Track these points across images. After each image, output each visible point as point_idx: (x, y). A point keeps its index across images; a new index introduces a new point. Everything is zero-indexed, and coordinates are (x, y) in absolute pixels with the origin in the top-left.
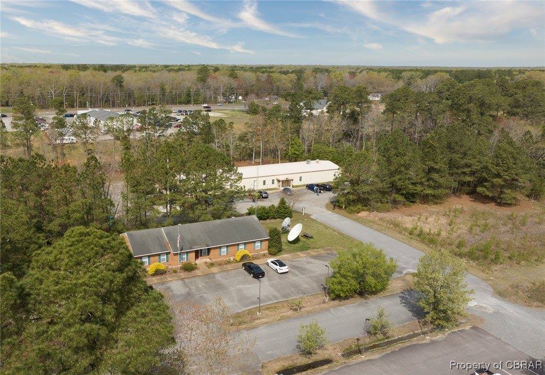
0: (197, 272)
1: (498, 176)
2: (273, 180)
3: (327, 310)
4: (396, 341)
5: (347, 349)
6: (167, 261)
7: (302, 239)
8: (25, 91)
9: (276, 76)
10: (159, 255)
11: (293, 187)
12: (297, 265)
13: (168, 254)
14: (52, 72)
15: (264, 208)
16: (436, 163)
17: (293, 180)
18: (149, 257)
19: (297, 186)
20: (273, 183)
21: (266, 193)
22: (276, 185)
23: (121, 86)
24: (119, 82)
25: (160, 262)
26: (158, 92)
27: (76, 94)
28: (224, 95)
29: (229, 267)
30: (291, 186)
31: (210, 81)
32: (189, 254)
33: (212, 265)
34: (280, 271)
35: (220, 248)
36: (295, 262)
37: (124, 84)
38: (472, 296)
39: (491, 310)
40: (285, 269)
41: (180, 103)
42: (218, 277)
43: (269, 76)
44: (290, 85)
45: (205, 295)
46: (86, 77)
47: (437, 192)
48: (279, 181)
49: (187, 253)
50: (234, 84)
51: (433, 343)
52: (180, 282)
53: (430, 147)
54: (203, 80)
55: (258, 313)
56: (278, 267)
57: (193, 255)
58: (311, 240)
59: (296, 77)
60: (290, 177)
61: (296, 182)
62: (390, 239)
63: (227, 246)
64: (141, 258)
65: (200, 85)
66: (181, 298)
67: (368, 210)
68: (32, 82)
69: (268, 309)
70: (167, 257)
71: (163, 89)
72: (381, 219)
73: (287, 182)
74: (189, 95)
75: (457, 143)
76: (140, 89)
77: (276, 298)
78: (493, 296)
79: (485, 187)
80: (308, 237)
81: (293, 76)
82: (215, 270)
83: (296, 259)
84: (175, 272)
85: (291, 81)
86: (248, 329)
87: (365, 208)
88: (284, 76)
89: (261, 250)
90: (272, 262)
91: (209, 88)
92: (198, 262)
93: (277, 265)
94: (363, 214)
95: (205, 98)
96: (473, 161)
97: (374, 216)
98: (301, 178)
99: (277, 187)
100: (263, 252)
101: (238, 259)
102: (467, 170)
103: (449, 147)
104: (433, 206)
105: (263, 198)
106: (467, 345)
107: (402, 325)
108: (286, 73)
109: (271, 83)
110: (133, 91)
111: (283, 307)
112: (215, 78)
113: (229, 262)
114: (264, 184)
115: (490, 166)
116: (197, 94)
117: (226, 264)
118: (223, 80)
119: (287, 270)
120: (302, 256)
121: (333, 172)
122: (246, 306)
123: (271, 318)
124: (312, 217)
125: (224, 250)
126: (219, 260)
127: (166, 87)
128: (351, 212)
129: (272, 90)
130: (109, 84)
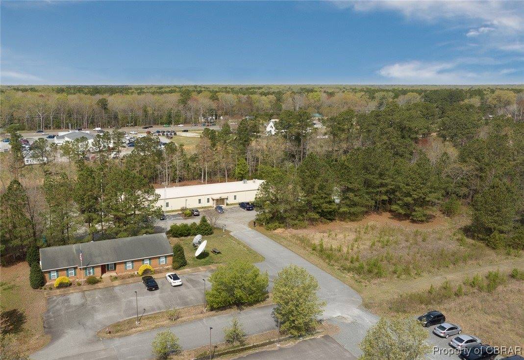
0: (100, 285)
1: (408, 195)
2: (208, 199)
3: (201, 319)
4: (250, 348)
5: (202, 355)
6: (75, 274)
7: (211, 254)
8: (14, 114)
9: (255, 97)
10: (67, 269)
11: (227, 204)
12: (193, 279)
13: (75, 268)
14: (42, 96)
15: (186, 226)
16: (351, 183)
17: (227, 199)
18: (57, 271)
19: (231, 204)
20: (208, 201)
21: (198, 211)
22: (211, 203)
23: (105, 109)
24: (104, 105)
25: (68, 276)
26: (140, 113)
27: (63, 116)
28: (204, 116)
29: (131, 280)
30: (225, 205)
31: (190, 103)
32: (95, 269)
33: (116, 278)
34: (173, 284)
35: (125, 263)
36: (193, 276)
37: (108, 107)
38: (324, 308)
39: (350, 320)
40: (178, 282)
41: (162, 124)
42: (117, 290)
43: (248, 98)
44: (269, 106)
45: (97, 306)
46: (73, 100)
47: (353, 210)
48: (213, 200)
49: (93, 268)
50: (214, 105)
51: (281, 349)
52: (80, 294)
53: (346, 168)
54: (184, 102)
55: (137, 323)
56: (172, 281)
57: (100, 269)
58: (219, 255)
59: (275, 98)
60: (224, 196)
61: (231, 201)
62: (293, 254)
63: (132, 262)
64: (49, 272)
65: (181, 106)
66: (74, 309)
67: (284, 228)
68: (22, 105)
69: (148, 318)
70: (75, 271)
71: (145, 111)
72: (294, 236)
73: (221, 200)
74: (170, 116)
75: (372, 165)
76: (124, 111)
77: (159, 308)
78: (359, 308)
79: (398, 204)
80: (216, 252)
81: (272, 97)
82: (116, 283)
83: (196, 273)
84: (79, 285)
85: (270, 102)
86: (120, 337)
87: (282, 225)
88: (264, 97)
89: (166, 264)
90: (169, 276)
91: (190, 109)
92: (104, 276)
93: (171, 278)
94: (279, 231)
95: (186, 119)
96: (388, 181)
97: (288, 233)
98: (235, 196)
99: (212, 205)
100: (167, 267)
101: (140, 273)
102: (383, 189)
103: (366, 168)
104: (349, 223)
105: (194, 215)
106: (311, 352)
107: (261, 333)
108: (265, 94)
109: (251, 104)
110: (116, 113)
111: (163, 316)
112: (196, 100)
113: (132, 276)
114: (200, 202)
115: (402, 185)
116: (178, 115)
117: (129, 277)
118: (203, 101)
119: (180, 283)
120: (202, 270)
121: (255, 192)
122: (128, 317)
123: (146, 327)
124: (232, 234)
125: (129, 265)
126: (124, 274)
127: (149, 109)
128: (268, 229)
129: (251, 110)
130: (95, 107)
